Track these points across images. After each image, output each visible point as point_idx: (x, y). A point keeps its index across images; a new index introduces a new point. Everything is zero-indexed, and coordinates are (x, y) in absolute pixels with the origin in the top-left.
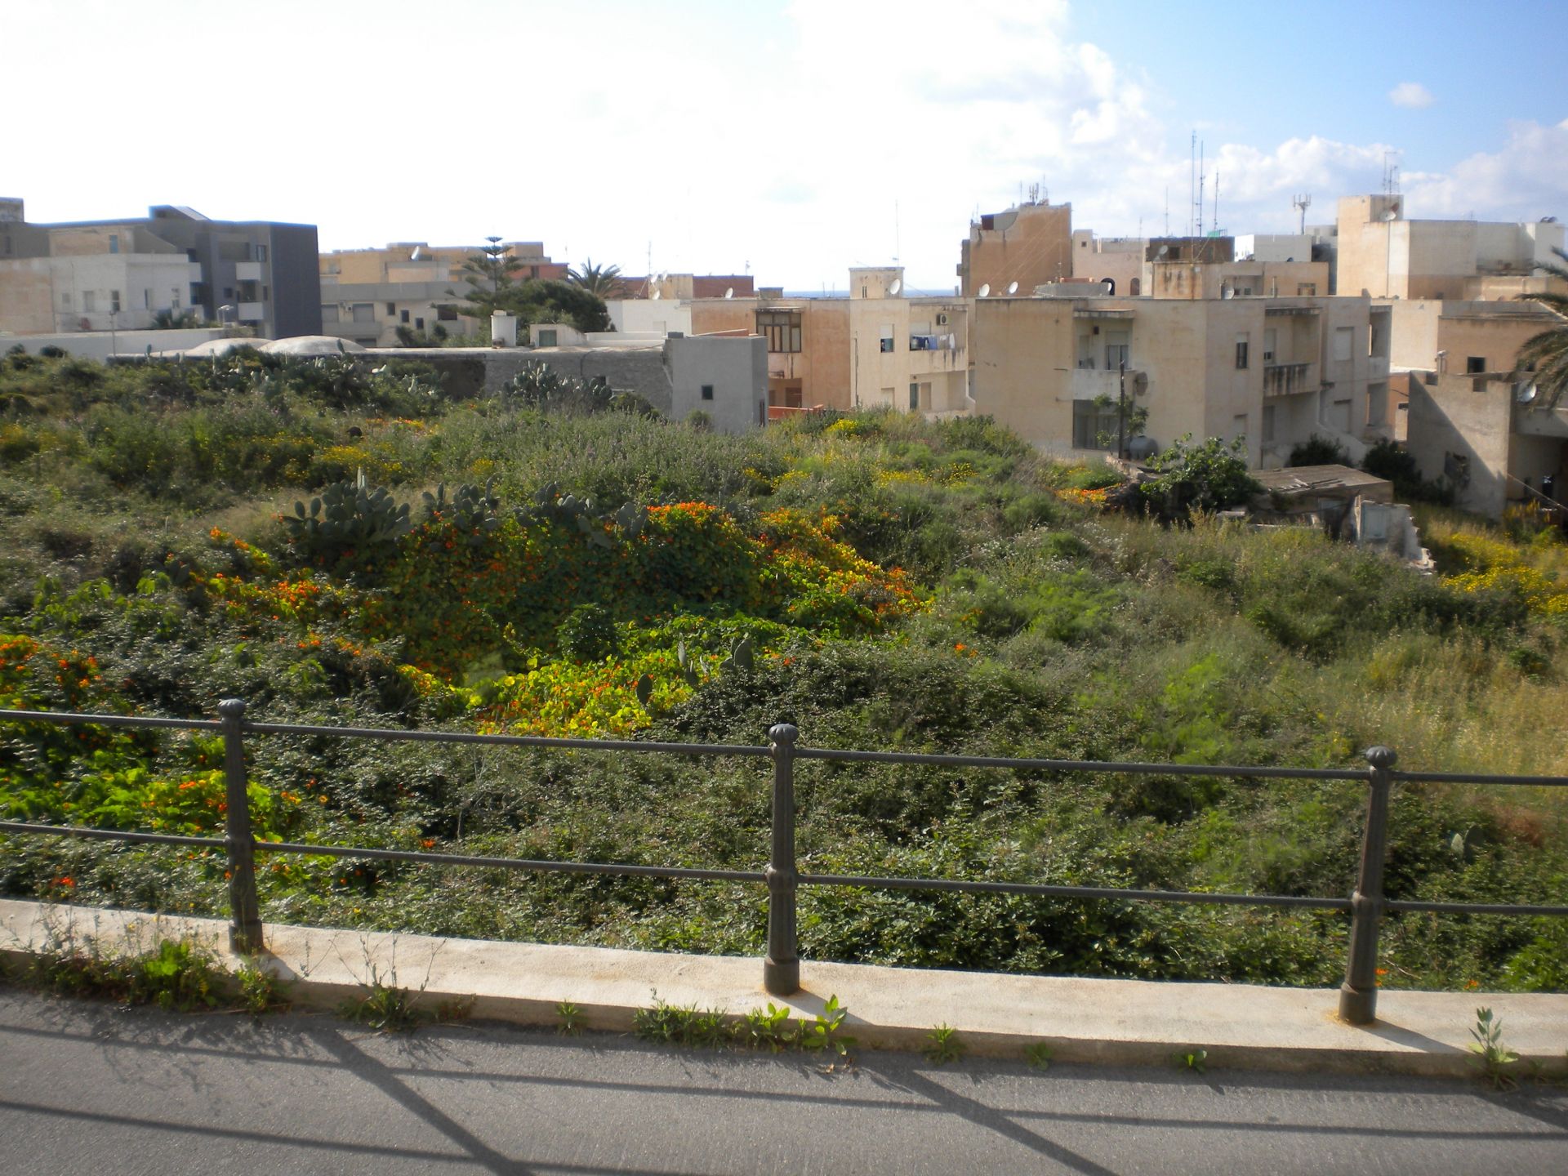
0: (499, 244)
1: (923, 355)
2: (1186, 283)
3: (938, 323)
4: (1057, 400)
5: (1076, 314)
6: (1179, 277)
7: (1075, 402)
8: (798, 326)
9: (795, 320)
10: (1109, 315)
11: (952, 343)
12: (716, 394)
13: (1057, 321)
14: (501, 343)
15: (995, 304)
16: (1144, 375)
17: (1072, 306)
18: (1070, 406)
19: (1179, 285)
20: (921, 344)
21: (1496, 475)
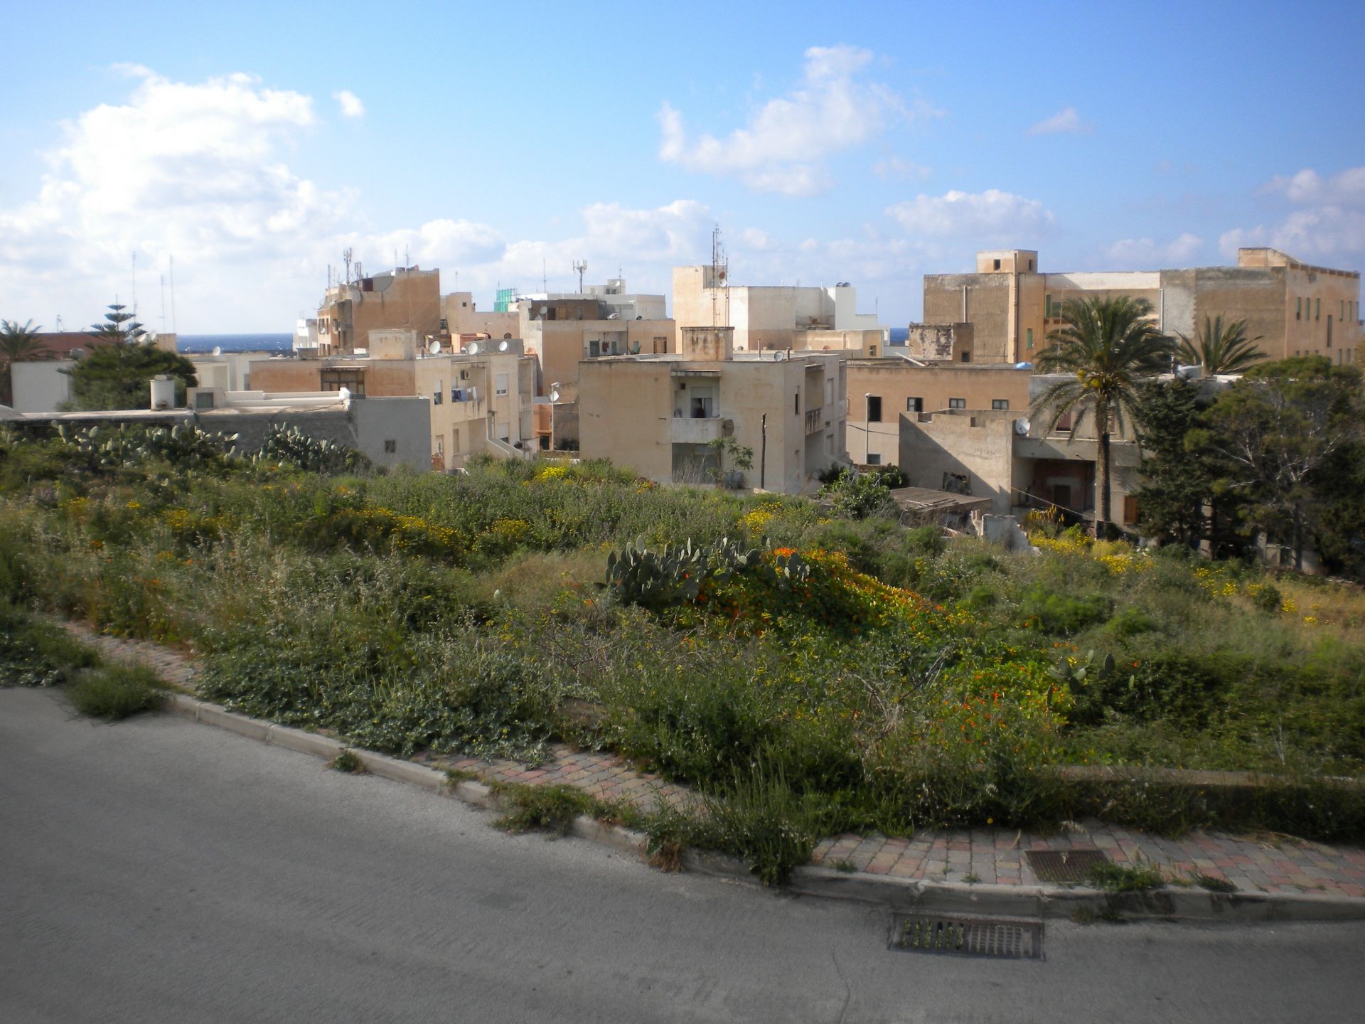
0: (121, 312)
1: (459, 405)
2: (711, 346)
3: (463, 378)
4: (658, 443)
5: (674, 374)
6: (705, 341)
7: (673, 444)
8: (362, 382)
9: (360, 378)
10: (703, 374)
11: (475, 395)
12: (398, 447)
13: (656, 380)
14: (163, 406)
15: (597, 365)
16: (731, 421)
17: (669, 367)
18: (670, 447)
19: (705, 347)
20: (457, 396)
21: (997, 490)
